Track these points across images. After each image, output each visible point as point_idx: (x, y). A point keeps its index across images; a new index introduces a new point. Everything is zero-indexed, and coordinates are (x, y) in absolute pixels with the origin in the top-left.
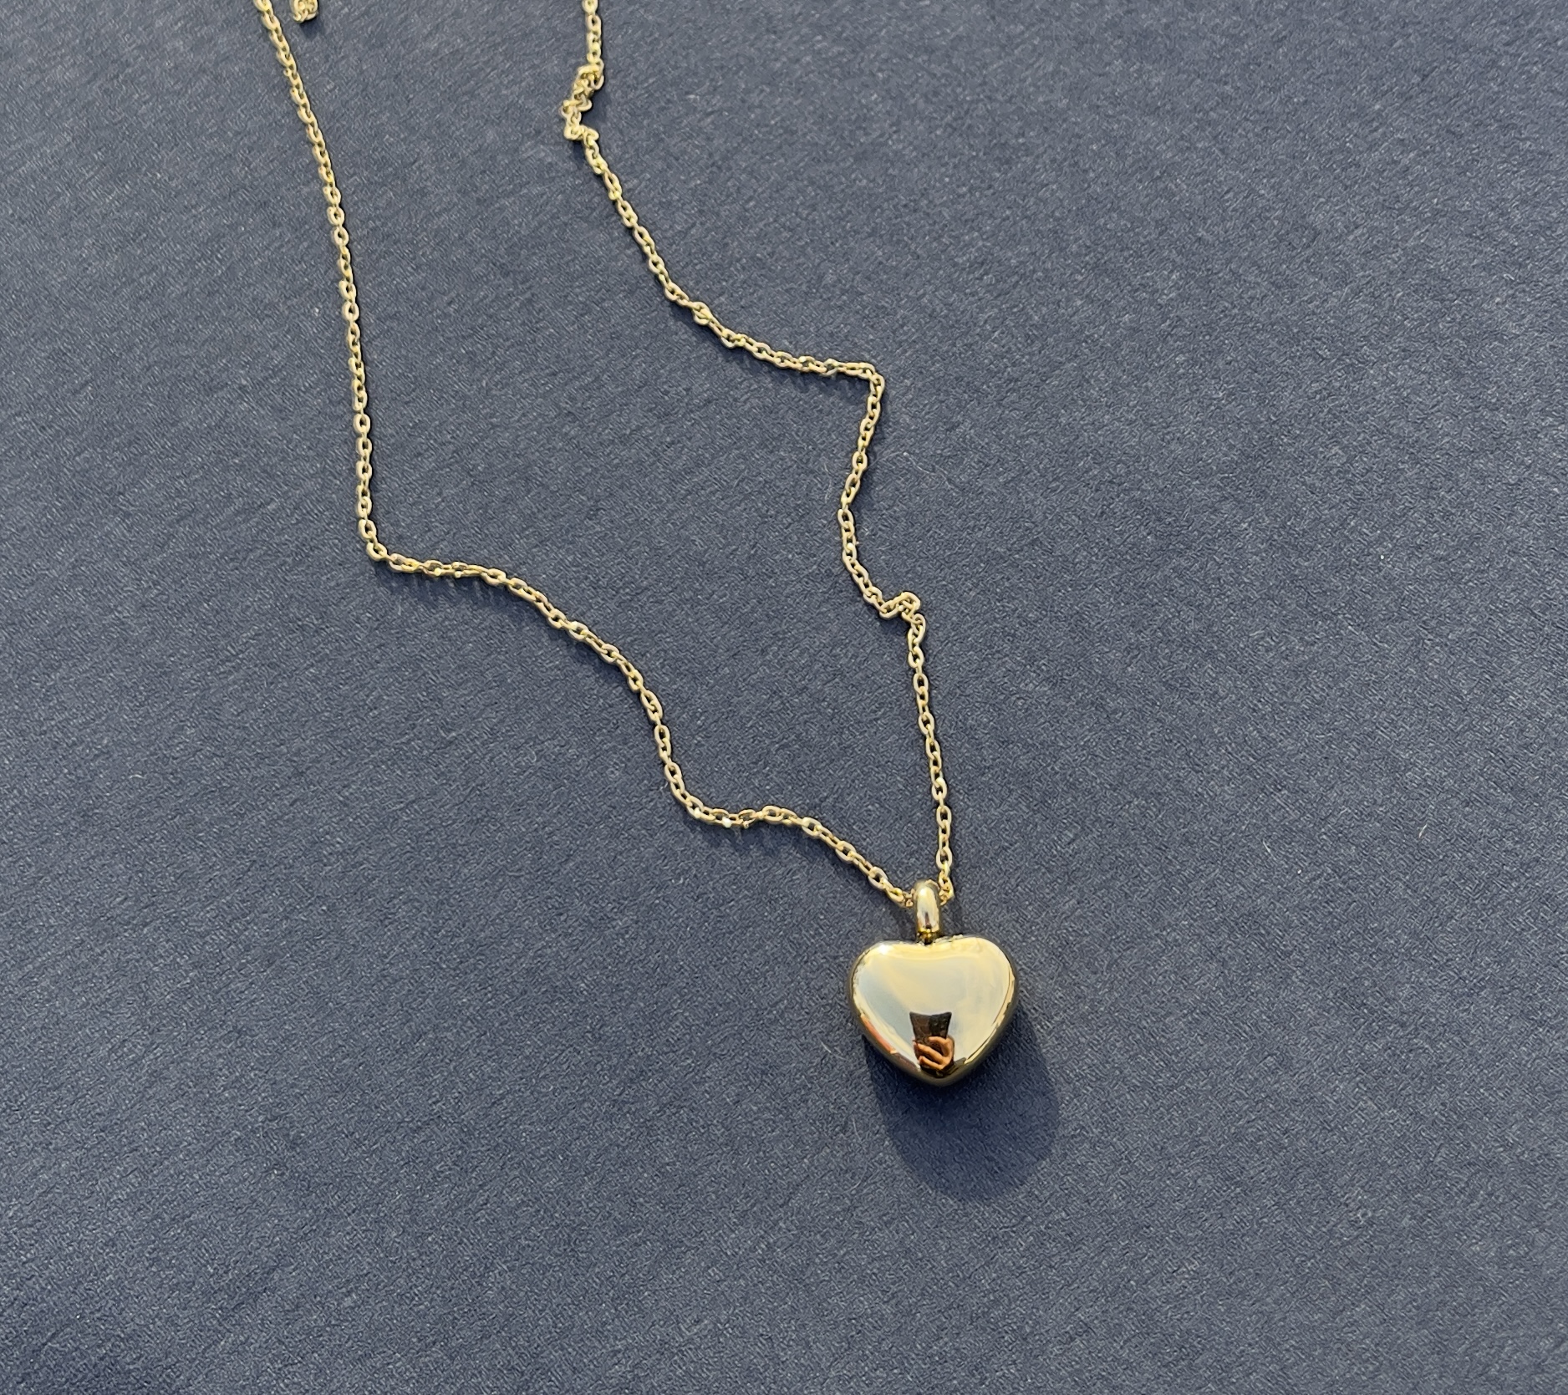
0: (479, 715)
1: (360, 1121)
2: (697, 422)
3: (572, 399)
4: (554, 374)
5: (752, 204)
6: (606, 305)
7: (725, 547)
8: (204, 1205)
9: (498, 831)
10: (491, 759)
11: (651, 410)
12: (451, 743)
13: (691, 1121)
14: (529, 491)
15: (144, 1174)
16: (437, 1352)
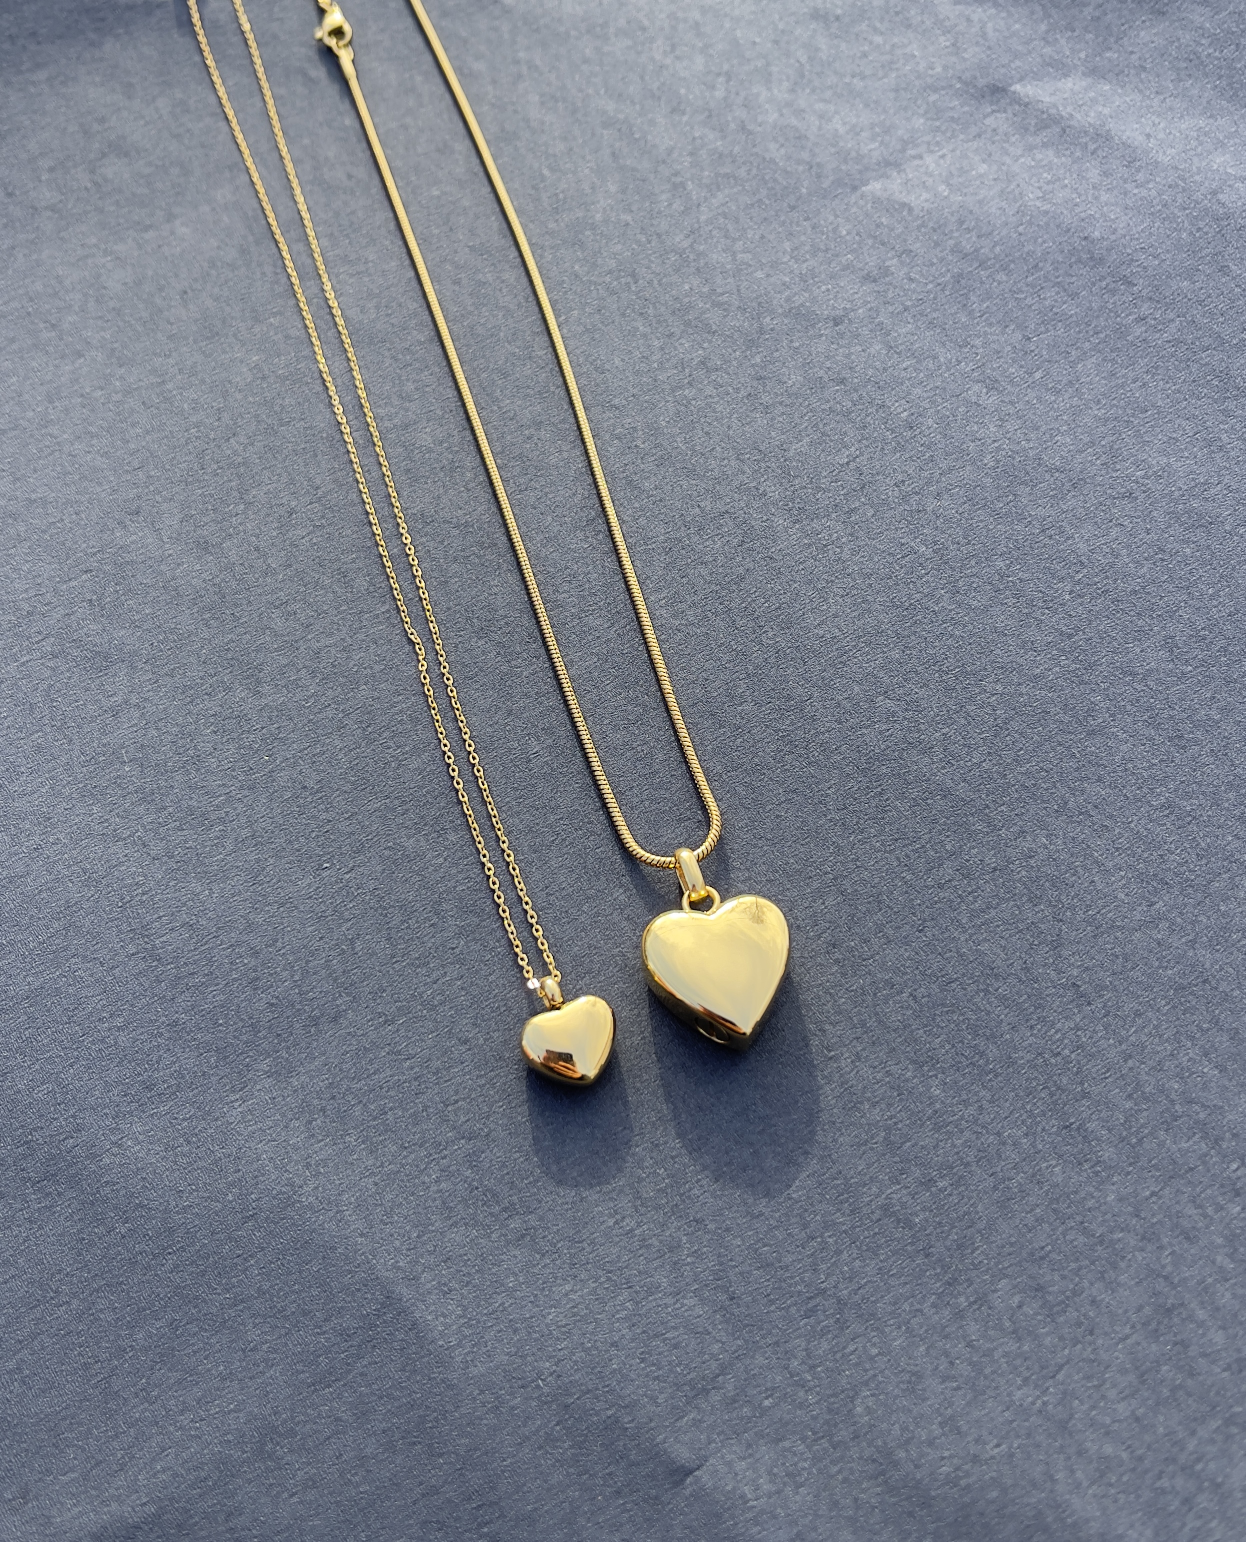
0: (849, 1044)
1: (774, 1288)
2: (987, 882)
3: (907, 856)
4: (896, 840)
5: (1022, 752)
6: (929, 801)
7: (1006, 960)
8: (675, 1328)
9: (862, 1117)
10: (857, 1072)
11: (958, 870)
12: (831, 1058)
13: (989, 1315)
14: (881, 910)
15: (637, 1303)
16: (825, 1443)
